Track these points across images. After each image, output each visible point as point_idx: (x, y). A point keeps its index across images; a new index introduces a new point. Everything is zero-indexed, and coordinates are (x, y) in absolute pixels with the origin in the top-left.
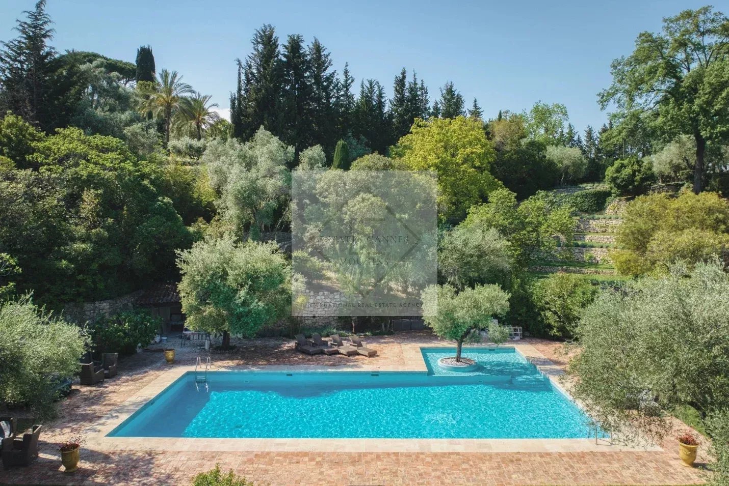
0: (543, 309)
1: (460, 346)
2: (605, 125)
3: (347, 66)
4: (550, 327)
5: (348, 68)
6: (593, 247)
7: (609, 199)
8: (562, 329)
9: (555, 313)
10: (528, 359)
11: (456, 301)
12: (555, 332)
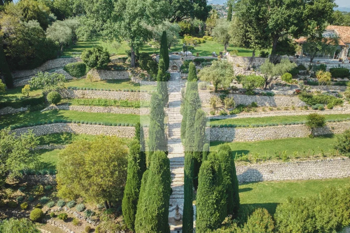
7: (86, 69)
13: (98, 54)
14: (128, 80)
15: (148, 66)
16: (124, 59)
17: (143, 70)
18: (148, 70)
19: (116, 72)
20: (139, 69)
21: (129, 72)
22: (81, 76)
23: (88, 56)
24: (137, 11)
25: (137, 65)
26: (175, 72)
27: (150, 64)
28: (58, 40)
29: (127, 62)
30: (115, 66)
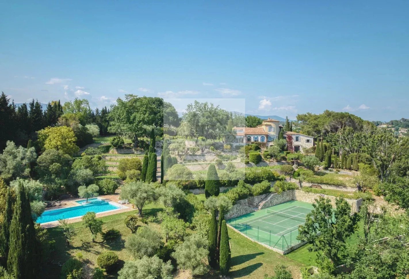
0: (103, 188)
1: (87, 199)
2: (103, 108)
3: (13, 101)
4: (105, 192)
5: (14, 102)
6: (109, 167)
7: (110, 148)
8: (107, 192)
9: (106, 188)
10: (102, 200)
11: (87, 189)
12: (105, 193)
13: (119, 139)
14: (133, 153)
15: (144, 146)
16: (130, 144)
17: (141, 148)
18: (144, 148)
19: (127, 150)
20: (139, 148)
21: (133, 149)
22: (106, 152)
23: (113, 140)
24: (141, 119)
25: (137, 146)
26: (158, 149)
27: (145, 145)
28: (93, 134)
29: (132, 145)
30: (125, 147)
